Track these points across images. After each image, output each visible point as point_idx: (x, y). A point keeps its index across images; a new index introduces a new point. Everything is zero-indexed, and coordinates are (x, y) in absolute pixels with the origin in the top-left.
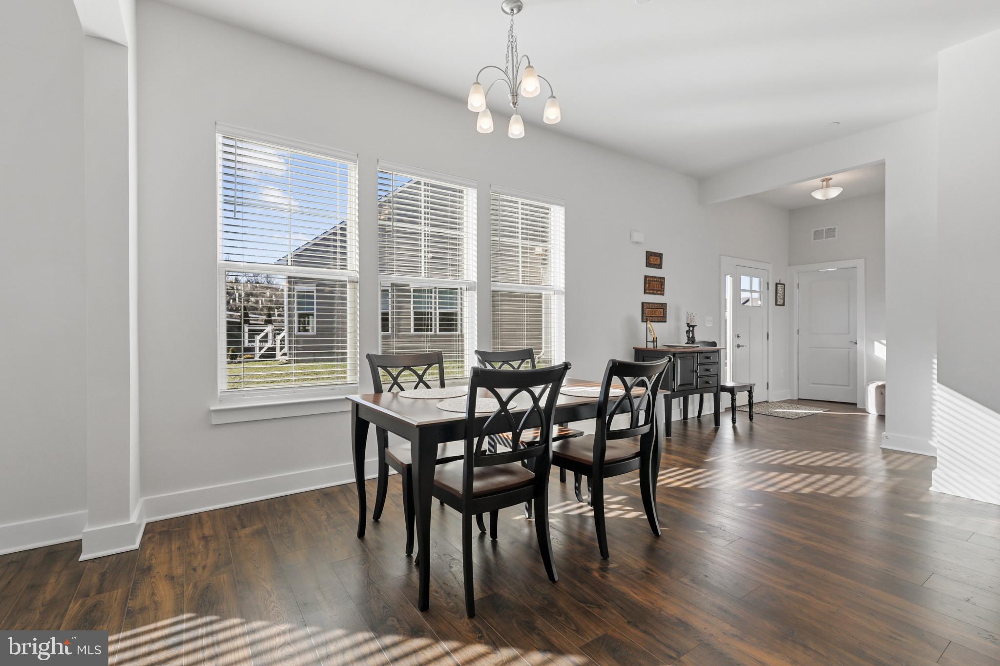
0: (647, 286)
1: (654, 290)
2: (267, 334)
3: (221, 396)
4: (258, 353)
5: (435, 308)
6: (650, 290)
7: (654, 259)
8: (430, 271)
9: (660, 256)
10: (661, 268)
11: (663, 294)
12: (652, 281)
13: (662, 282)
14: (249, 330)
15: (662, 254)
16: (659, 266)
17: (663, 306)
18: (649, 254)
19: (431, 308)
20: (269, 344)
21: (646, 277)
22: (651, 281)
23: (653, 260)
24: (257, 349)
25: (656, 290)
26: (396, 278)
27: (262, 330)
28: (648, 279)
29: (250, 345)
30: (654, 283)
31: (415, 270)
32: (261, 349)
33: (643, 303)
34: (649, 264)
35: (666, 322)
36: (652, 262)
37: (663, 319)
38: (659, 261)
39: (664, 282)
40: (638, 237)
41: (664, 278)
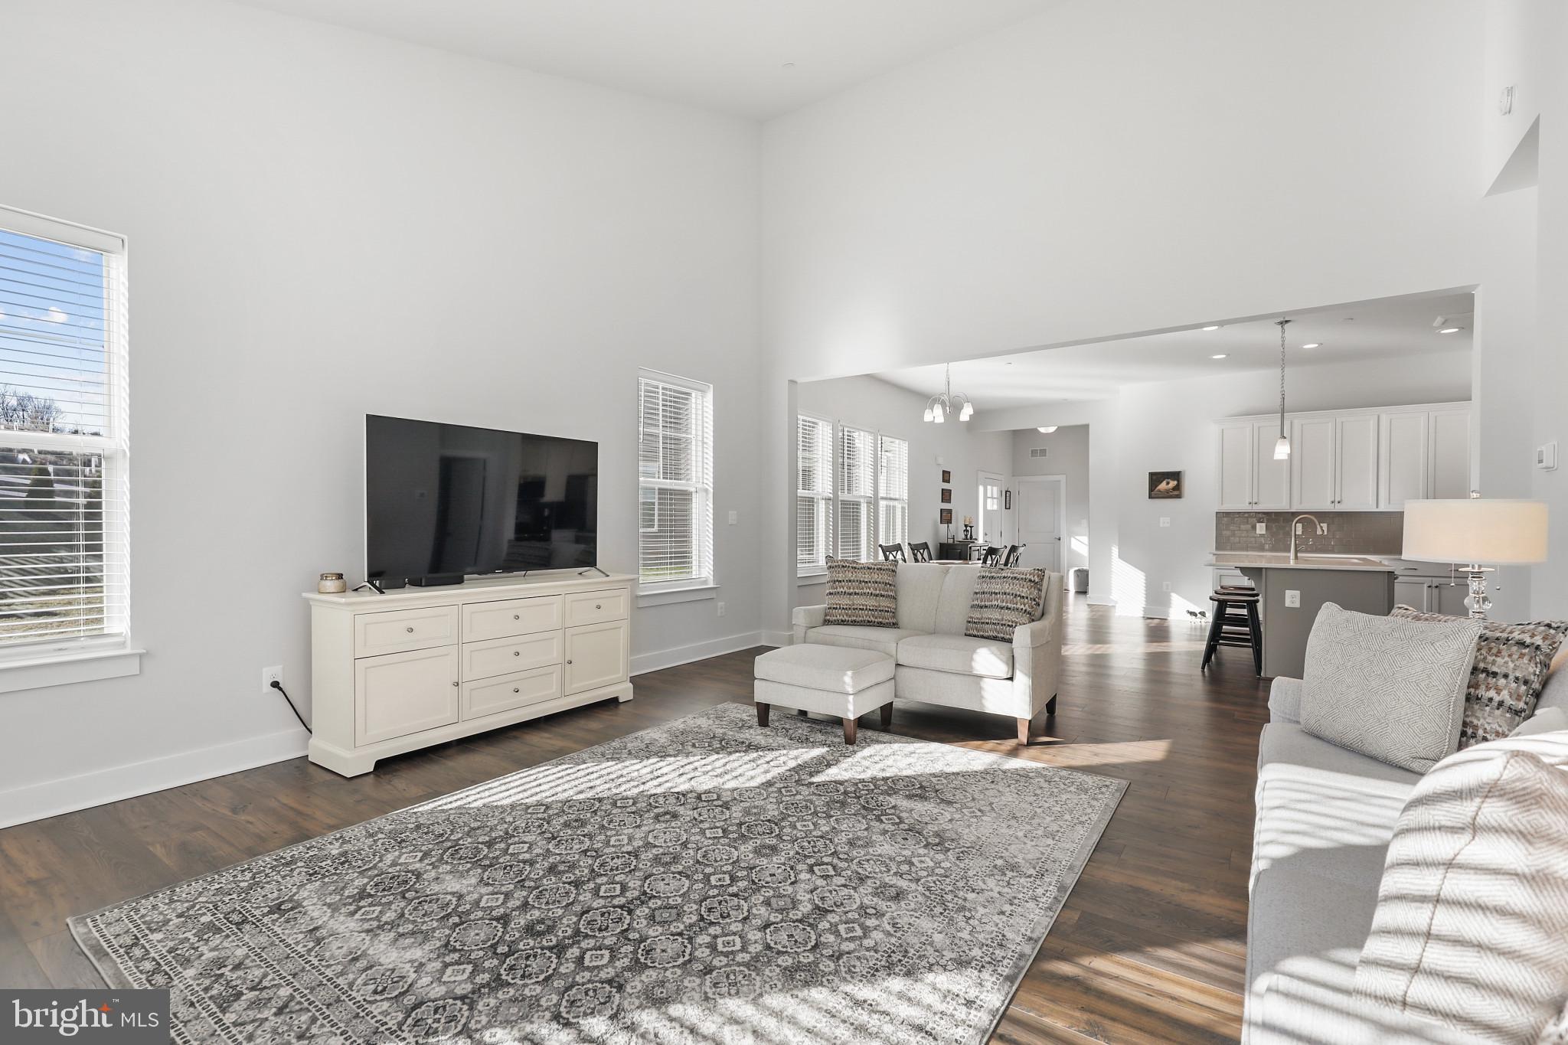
7: (946, 476)
15: (952, 472)
17: (951, 512)
25: (947, 500)
30: (946, 494)
35: (952, 523)
36: (945, 479)
40: (940, 460)
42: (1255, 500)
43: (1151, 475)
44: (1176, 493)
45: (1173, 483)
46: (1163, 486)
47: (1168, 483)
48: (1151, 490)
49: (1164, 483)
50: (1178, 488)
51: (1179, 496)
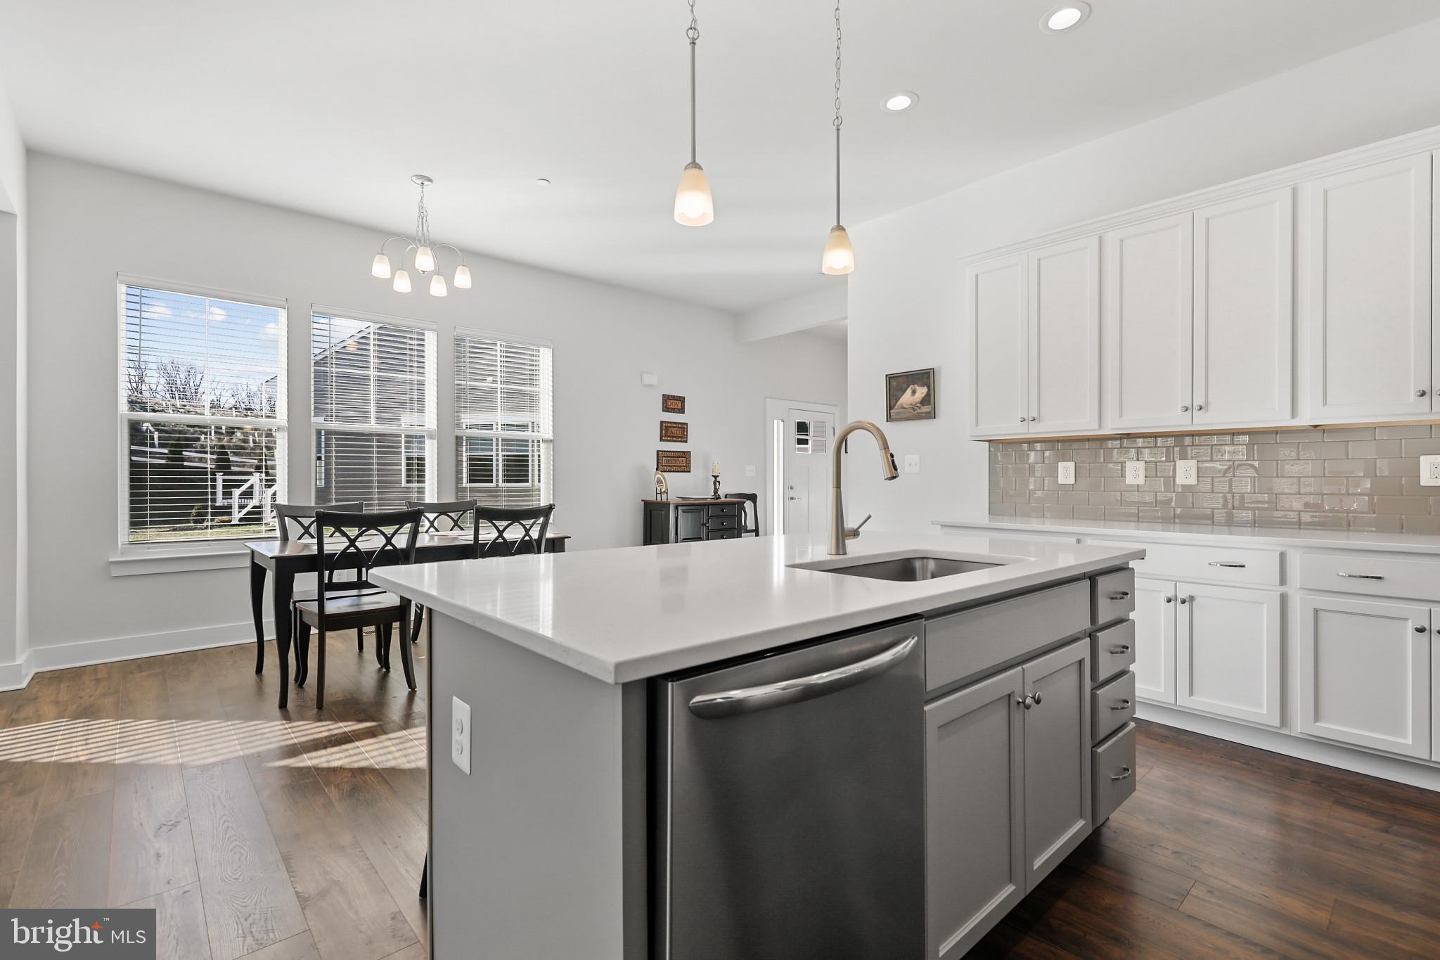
0: (664, 432)
1: (674, 437)
2: (251, 487)
3: (122, 548)
4: (237, 515)
5: (497, 450)
6: (668, 436)
7: (673, 403)
8: (380, 420)
9: (682, 399)
10: (683, 413)
11: (686, 442)
12: (670, 427)
13: (684, 428)
14: (224, 481)
15: (684, 398)
16: (682, 411)
17: (686, 455)
18: (666, 398)
19: (492, 450)
20: (255, 502)
21: (662, 422)
22: (668, 427)
23: (671, 404)
24: (235, 509)
25: (676, 437)
26: (335, 427)
27: (246, 481)
28: (664, 425)
29: (226, 503)
30: (673, 429)
31: (365, 418)
32: (242, 507)
33: (658, 451)
34: (666, 409)
35: (690, 472)
36: (671, 407)
37: (686, 468)
38: (680, 405)
39: (687, 428)
40: (650, 379)
41: (687, 424)
42: (1034, 414)
43: (890, 378)
44: (926, 409)
45: (921, 391)
46: (907, 398)
47: (914, 392)
48: (890, 407)
49: (909, 391)
50: (928, 400)
51: (932, 415)
